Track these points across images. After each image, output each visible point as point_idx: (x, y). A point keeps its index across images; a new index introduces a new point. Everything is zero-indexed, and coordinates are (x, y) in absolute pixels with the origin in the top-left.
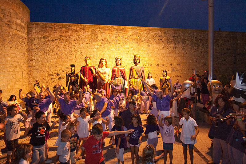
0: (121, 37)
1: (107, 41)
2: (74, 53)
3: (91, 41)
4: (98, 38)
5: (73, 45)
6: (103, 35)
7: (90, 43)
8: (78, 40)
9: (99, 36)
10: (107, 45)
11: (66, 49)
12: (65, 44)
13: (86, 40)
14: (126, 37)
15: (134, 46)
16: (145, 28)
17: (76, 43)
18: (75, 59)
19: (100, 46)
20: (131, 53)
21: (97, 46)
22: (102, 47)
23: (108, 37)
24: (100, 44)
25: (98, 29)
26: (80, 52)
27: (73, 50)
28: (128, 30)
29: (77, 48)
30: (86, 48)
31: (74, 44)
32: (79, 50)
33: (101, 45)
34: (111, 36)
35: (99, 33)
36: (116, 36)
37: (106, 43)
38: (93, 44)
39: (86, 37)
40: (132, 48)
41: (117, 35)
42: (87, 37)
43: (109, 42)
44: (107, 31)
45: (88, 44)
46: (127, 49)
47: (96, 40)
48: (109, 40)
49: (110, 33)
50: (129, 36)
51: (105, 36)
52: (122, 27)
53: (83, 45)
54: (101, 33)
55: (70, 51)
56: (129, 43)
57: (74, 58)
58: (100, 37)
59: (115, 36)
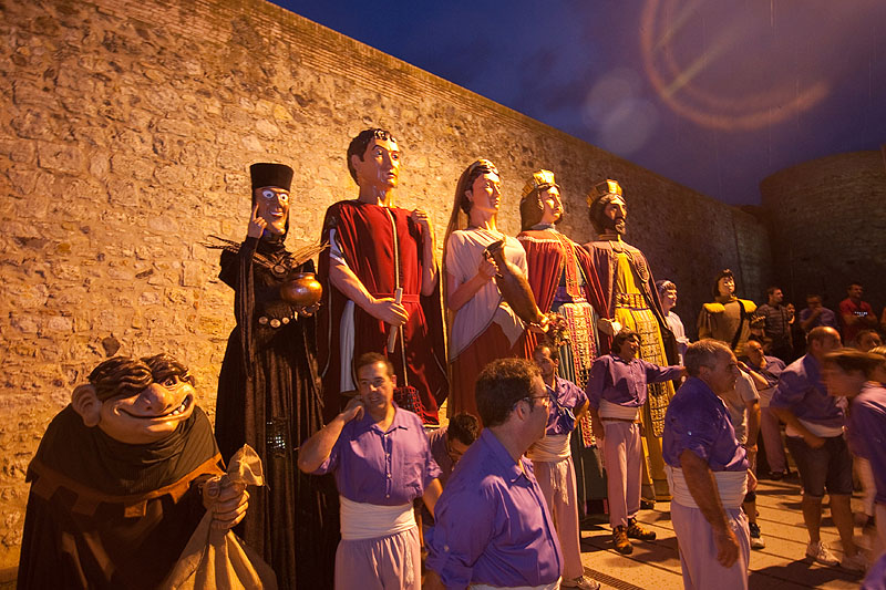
0: (392, 113)
1: (322, 110)
2: (101, 136)
3: (227, 82)
4: (275, 80)
5: (98, 76)
6: (301, 71)
7: (227, 95)
8: (134, 52)
9: (281, 67)
10: (325, 131)
11: (23, 91)
12: (25, 51)
13: (199, 72)
14: (411, 114)
15: (446, 169)
16: (479, 99)
17: (119, 70)
18: (109, 178)
19: (286, 131)
20: (437, 199)
21: (265, 127)
22: (298, 136)
23: (327, 89)
24: (282, 113)
25: (276, 31)
26: (148, 137)
27: (91, 108)
28: (418, 85)
29: (125, 100)
30: (194, 119)
31: (101, 68)
32: (143, 123)
33: (291, 127)
34: (342, 91)
35: (279, 53)
36: (366, 96)
37: (320, 120)
38: (245, 105)
39: (194, 48)
40: (439, 178)
41: (373, 96)
42: (204, 50)
43: (336, 121)
44: (324, 58)
45: (208, 94)
46: (418, 179)
47: (260, 86)
48: (332, 108)
49: (340, 73)
50: (425, 114)
51: (312, 78)
52: (395, 63)
53: (170, 91)
54: (292, 58)
55: (62, 113)
56: (423, 151)
57: (100, 166)
58: (282, 79)
59: (362, 95)
